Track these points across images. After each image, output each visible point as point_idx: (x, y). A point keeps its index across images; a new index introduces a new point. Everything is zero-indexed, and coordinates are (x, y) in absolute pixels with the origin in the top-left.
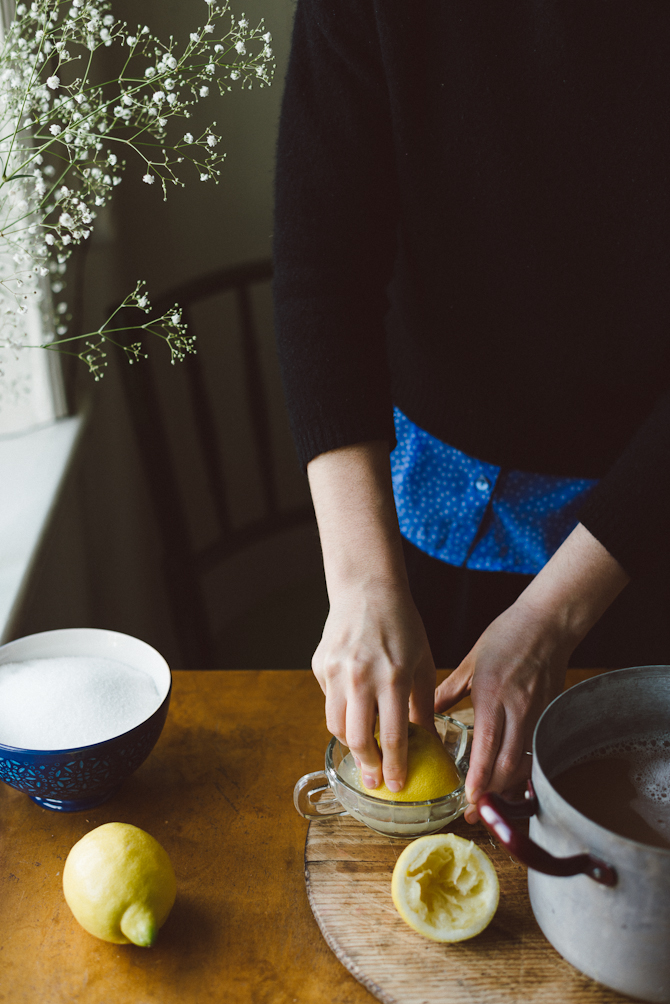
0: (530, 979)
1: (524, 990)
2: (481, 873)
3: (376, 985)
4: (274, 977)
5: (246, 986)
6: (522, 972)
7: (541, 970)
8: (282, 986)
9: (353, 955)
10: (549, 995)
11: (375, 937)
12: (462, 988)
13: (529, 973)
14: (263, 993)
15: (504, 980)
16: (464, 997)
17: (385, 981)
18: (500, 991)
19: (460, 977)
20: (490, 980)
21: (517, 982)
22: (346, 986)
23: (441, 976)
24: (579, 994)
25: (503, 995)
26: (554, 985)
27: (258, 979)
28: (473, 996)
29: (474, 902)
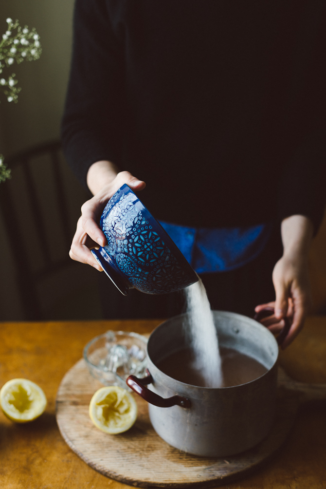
0: (150, 449)
1: (146, 453)
2: (129, 404)
3: (81, 453)
4: (37, 452)
5: (24, 456)
6: (146, 446)
7: (154, 445)
8: (41, 455)
9: (72, 441)
10: (157, 455)
11: (83, 433)
12: (118, 453)
13: (149, 447)
14: (32, 458)
15: (138, 450)
16: (119, 457)
17: (85, 451)
18: (135, 454)
19: (118, 449)
20: (132, 450)
21: (143, 450)
22: (69, 455)
23: (110, 449)
24: (170, 455)
25: (136, 456)
26: (159, 452)
27: (30, 452)
28: (123, 457)
29: (126, 416)
